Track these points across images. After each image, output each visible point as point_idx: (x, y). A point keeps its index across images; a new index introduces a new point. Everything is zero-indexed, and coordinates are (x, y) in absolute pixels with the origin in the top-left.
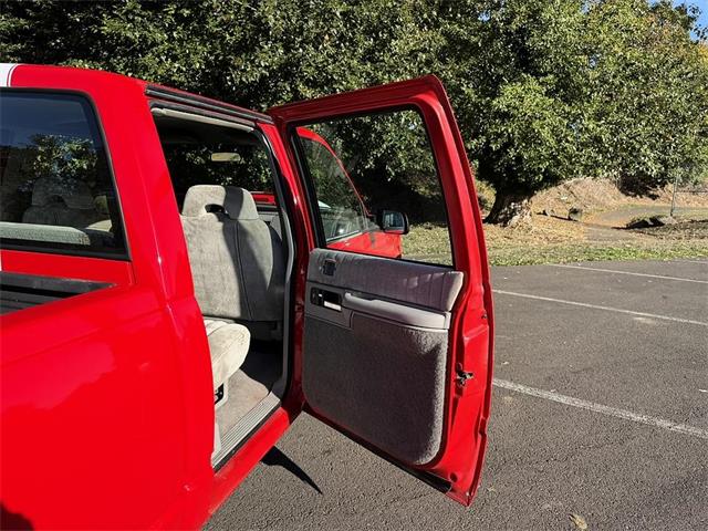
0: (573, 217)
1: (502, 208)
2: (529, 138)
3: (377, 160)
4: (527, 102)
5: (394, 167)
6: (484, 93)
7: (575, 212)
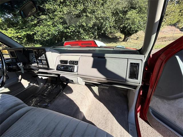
0: (137, 39)
1: (126, 38)
2: (133, 23)
3: (104, 31)
4: (133, 15)
5: (107, 32)
6: (123, 15)
7: (138, 38)
